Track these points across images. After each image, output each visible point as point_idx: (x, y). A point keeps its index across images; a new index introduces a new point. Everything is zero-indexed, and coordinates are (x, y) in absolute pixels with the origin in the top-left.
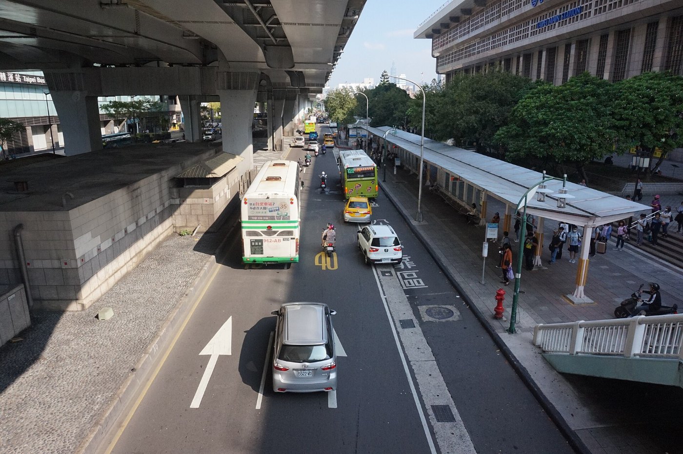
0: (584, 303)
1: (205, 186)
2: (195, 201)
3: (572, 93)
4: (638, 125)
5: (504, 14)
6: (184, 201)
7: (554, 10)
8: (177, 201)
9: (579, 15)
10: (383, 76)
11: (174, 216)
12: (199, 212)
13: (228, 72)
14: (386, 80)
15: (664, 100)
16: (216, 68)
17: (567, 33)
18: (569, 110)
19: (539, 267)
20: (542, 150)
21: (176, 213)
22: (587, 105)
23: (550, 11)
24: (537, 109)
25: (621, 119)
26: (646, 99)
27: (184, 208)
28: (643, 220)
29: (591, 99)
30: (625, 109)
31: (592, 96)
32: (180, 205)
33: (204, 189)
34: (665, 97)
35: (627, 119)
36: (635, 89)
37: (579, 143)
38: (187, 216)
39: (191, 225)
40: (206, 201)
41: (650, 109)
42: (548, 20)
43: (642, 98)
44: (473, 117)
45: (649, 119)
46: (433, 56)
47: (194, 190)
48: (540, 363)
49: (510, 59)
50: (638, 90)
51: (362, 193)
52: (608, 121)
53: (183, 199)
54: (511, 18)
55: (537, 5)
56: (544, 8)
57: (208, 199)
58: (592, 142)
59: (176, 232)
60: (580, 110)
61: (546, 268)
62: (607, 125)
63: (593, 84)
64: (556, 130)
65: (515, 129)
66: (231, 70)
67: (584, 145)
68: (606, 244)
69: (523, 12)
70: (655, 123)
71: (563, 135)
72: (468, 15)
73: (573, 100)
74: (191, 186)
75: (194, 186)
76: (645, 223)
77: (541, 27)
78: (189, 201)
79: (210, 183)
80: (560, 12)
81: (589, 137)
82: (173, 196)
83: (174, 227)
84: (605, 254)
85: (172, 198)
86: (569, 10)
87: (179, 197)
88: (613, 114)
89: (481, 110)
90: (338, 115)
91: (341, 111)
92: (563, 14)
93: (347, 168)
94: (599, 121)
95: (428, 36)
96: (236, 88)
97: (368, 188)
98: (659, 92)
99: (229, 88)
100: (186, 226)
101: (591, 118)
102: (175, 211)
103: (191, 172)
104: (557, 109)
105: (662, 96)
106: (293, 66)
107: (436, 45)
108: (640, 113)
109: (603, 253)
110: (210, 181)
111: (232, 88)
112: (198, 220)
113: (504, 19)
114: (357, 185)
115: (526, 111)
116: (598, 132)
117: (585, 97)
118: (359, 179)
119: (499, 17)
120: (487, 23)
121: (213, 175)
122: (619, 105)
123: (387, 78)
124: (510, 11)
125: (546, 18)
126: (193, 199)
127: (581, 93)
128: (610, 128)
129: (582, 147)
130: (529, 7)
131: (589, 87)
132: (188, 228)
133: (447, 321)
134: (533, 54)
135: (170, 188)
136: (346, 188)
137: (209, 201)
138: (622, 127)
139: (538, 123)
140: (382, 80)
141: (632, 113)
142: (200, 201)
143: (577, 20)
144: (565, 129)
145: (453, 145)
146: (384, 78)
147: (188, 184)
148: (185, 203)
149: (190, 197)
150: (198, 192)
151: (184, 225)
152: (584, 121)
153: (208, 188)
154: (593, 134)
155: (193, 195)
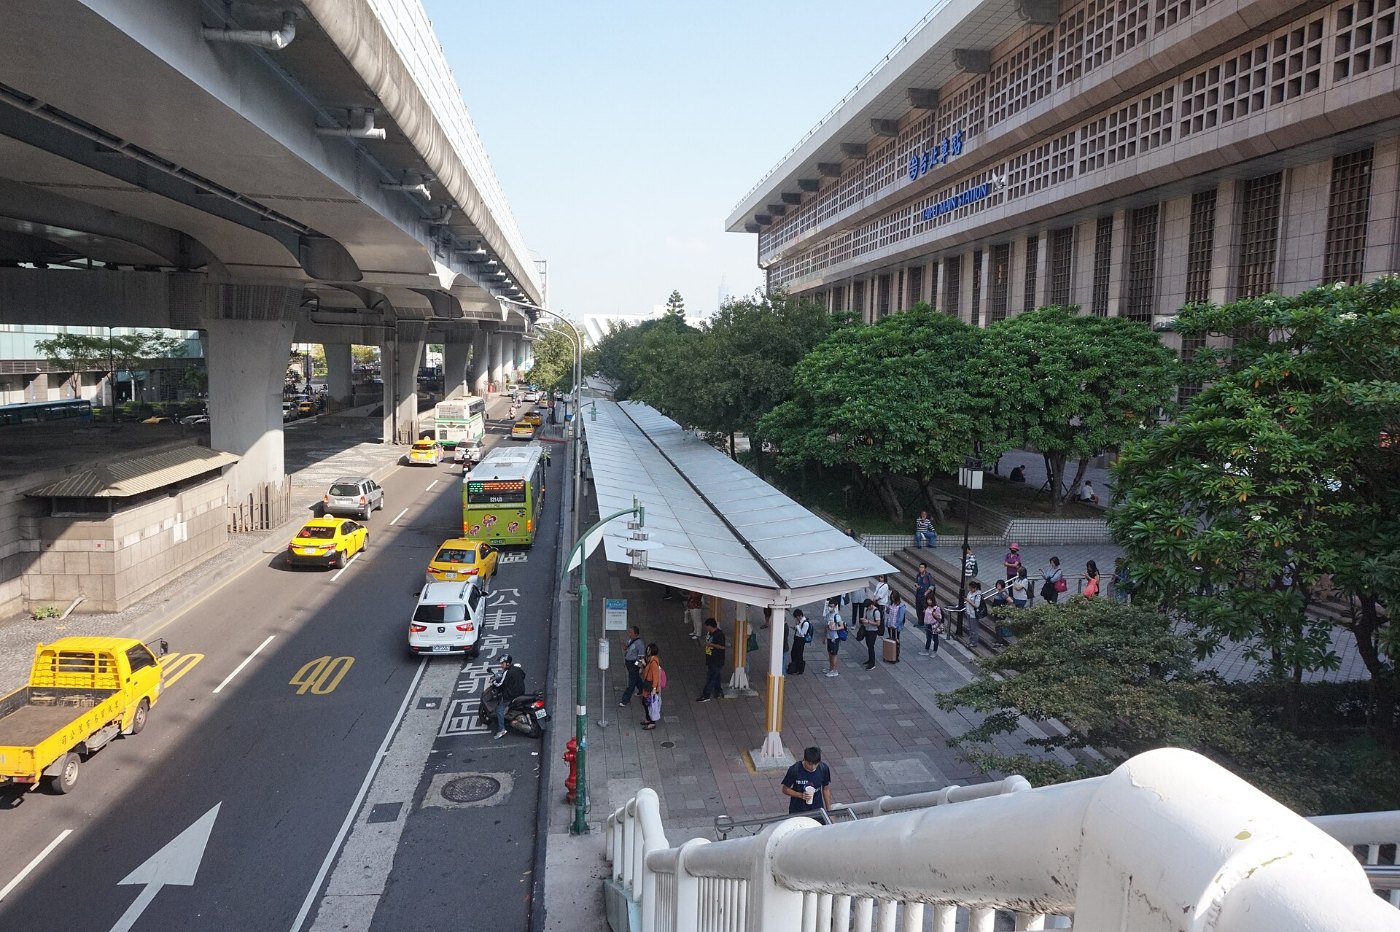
0: (777, 768)
1: (98, 515)
2: (75, 544)
3: (889, 342)
4: (1013, 407)
5: (869, 192)
6: (49, 546)
7: (946, 188)
8: (35, 546)
9: (986, 199)
10: (671, 301)
11: (25, 577)
12: (82, 569)
13: (227, 285)
14: (677, 309)
15: (1054, 361)
16: (203, 276)
17: (969, 231)
18: (882, 374)
19: (740, 692)
20: (832, 451)
21: (31, 571)
22: (915, 365)
23: (942, 190)
24: (828, 372)
25: (979, 395)
26: (1023, 358)
27: (49, 560)
28: (974, 594)
29: (923, 354)
30: (985, 374)
31: (927, 347)
32: (41, 553)
33: (94, 520)
34: (1057, 354)
35: (991, 395)
36: (1006, 337)
37: (902, 440)
38: (56, 577)
39: (64, 596)
40: (99, 546)
41: (1032, 377)
42: (939, 206)
43: (1018, 356)
44: (725, 386)
45: (1030, 396)
46: (760, 266)
47: (72, 523)
48: (586, 900)
49: (888, 276)
50: (1011, 341)
51: (498, 535)
52: (957, 397)
53: (48, 539)
54: (878, 199)
55: (918, 179)
56: (931, 182)
57: (103, 542)
58: (929, 437)
59: (29, 612)
60: (903, 374)
61: (756, 694)
62: (955, 404)
63: (932, 326)
64: (853, 412)
65: (792, 410)
66: (233, 281)
67: (914, 443)
68: (898, 644)
69: (897, 189)
70: (1043, 404)
71: (866, 423)
72: (812, 190)
73: (890, 355)
74: (67, 514)
75: (73, 514)
76: (978, 600)
77: (931, 219)
78: (60, 544)
79: (110, 509)
80: (957, 193)
81: (921, 429)
82: (26, 535)
83: (25, 600)
84: (896, 664)
85: (24, 539)
86: (970, 189)
87: (40, 536)
88: (964, 385)
89: (742, 371)
90: (545, 375)
91: (550, 367)
92: (961, 197)
93: (469, 482)
94: (940, 397)
95: (750, 229)
96: (242, 316)
97: (511, 525)
98: (1047, 345)
99: (228, 316)
100: (53, 599)
101: (924, 393)
102: (29, 565)
103: (69, 484)
104: (861, 373)
105: (1052, 352)
106: (361, 278)
107: (764, 245)
108: (1013, 384)
109: (893, 662)
110: (110, 503)
111: (234, 317)
112: (80, 587)
113: (869, 200)
114: (488, 518)
115: (809, 376)
116: (938, 419)
117: (914, 350)
118: (492, 506)
119: (860, 196)
120: (842, 207)
121: (111, 491)
122: (974, 366)
123: (680, 306)
124: (876, 188)
125: (936, 201)
126: (70, 542)
127: (904, 342)
128: (960, 410)
129: (909, 448)
130: (906, 181)
131: (923, 331)
132: (57, 603)
133: (473, 807)
134: (925, 266)
135: (21, 517)
136: (465, 523)
137: (105, 545)
138: (984, 410)
139: (826, 399)
140: (671, 309)
141: (998, 384)
142: (86, 545)
143: (982, 209)
144: (870, 411)
145: (705, 440)
146: (674, 306)
147: (59, 510)
148: (51, 549)
149: (63, 536)
150: (81, 527)
151: (48, 596)
152: (909, 396)
153: (104, 519)
154: (929, 423)
155: (71, 531)
